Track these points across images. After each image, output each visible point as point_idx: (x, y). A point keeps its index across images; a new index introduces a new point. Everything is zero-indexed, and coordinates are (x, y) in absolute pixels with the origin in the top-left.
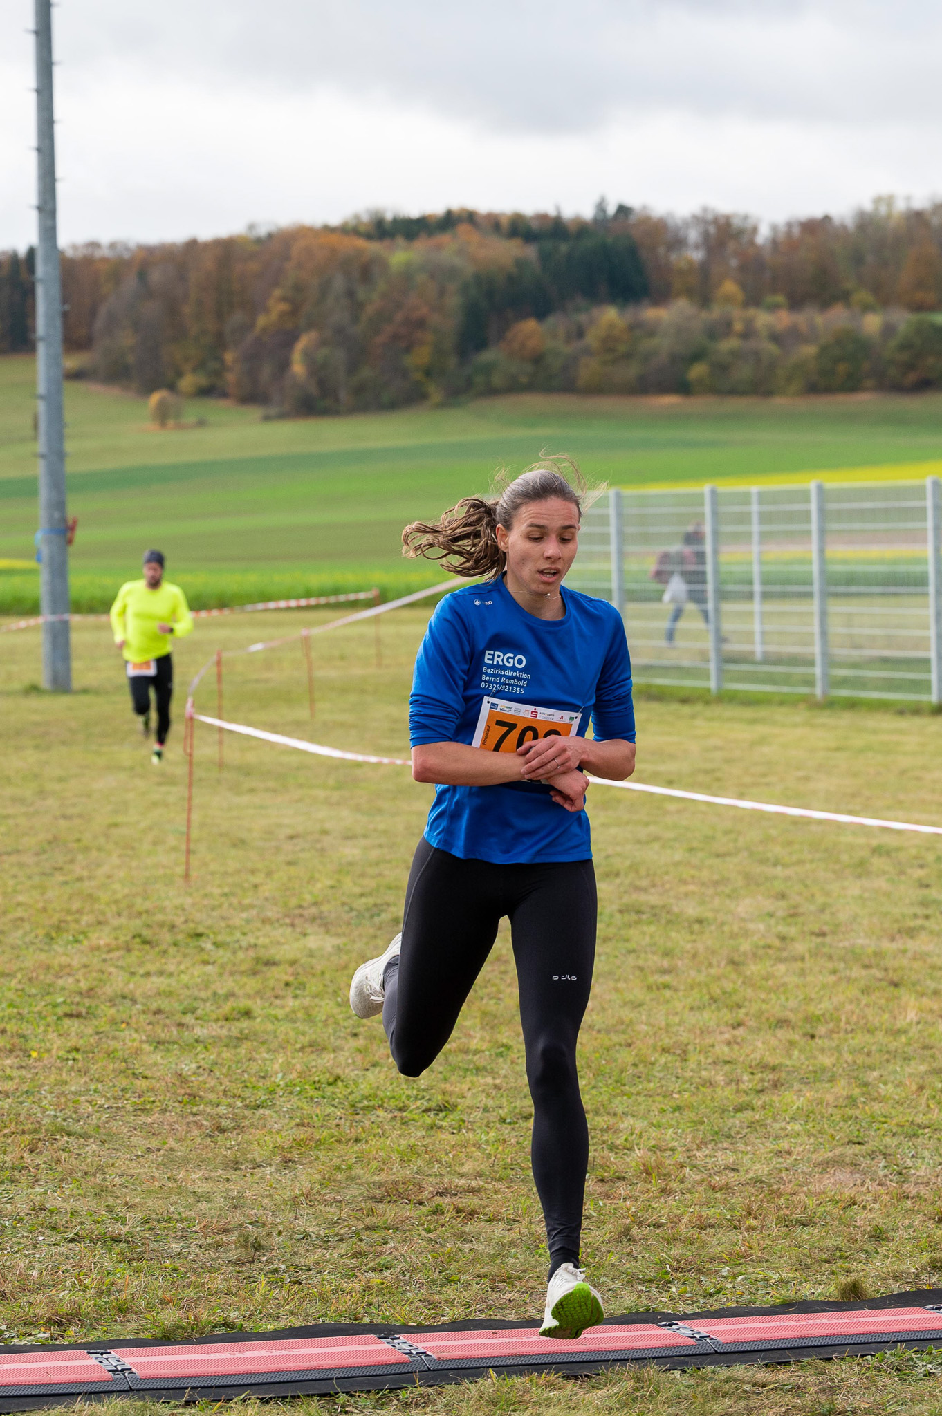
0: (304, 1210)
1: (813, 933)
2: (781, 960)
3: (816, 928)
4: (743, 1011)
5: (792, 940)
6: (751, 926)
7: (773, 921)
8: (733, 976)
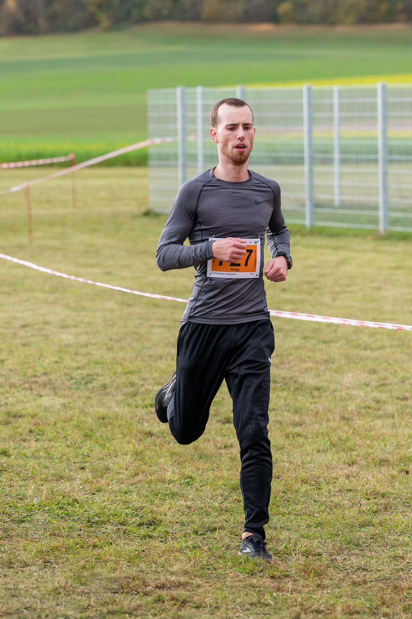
0: (63, 599)
1: (398, 398)
2: (379, 417)
3: (400, 394)
4: (354, 453)
5: (384, 402)
6: (354, 392)
7: (369, 389)
8: (346, 428)
